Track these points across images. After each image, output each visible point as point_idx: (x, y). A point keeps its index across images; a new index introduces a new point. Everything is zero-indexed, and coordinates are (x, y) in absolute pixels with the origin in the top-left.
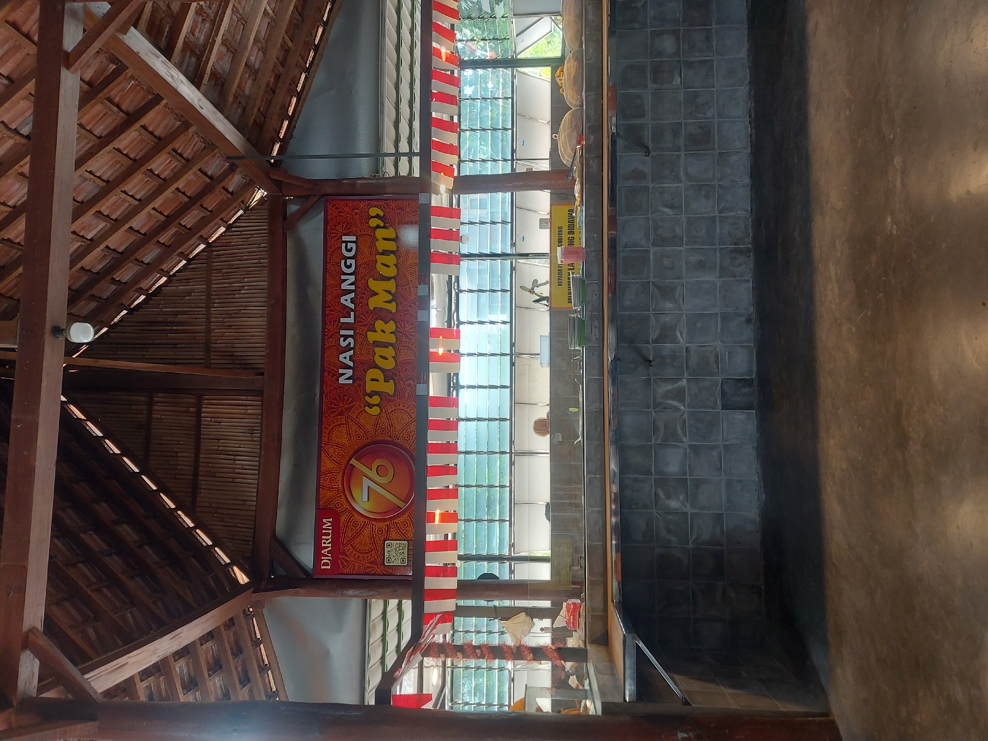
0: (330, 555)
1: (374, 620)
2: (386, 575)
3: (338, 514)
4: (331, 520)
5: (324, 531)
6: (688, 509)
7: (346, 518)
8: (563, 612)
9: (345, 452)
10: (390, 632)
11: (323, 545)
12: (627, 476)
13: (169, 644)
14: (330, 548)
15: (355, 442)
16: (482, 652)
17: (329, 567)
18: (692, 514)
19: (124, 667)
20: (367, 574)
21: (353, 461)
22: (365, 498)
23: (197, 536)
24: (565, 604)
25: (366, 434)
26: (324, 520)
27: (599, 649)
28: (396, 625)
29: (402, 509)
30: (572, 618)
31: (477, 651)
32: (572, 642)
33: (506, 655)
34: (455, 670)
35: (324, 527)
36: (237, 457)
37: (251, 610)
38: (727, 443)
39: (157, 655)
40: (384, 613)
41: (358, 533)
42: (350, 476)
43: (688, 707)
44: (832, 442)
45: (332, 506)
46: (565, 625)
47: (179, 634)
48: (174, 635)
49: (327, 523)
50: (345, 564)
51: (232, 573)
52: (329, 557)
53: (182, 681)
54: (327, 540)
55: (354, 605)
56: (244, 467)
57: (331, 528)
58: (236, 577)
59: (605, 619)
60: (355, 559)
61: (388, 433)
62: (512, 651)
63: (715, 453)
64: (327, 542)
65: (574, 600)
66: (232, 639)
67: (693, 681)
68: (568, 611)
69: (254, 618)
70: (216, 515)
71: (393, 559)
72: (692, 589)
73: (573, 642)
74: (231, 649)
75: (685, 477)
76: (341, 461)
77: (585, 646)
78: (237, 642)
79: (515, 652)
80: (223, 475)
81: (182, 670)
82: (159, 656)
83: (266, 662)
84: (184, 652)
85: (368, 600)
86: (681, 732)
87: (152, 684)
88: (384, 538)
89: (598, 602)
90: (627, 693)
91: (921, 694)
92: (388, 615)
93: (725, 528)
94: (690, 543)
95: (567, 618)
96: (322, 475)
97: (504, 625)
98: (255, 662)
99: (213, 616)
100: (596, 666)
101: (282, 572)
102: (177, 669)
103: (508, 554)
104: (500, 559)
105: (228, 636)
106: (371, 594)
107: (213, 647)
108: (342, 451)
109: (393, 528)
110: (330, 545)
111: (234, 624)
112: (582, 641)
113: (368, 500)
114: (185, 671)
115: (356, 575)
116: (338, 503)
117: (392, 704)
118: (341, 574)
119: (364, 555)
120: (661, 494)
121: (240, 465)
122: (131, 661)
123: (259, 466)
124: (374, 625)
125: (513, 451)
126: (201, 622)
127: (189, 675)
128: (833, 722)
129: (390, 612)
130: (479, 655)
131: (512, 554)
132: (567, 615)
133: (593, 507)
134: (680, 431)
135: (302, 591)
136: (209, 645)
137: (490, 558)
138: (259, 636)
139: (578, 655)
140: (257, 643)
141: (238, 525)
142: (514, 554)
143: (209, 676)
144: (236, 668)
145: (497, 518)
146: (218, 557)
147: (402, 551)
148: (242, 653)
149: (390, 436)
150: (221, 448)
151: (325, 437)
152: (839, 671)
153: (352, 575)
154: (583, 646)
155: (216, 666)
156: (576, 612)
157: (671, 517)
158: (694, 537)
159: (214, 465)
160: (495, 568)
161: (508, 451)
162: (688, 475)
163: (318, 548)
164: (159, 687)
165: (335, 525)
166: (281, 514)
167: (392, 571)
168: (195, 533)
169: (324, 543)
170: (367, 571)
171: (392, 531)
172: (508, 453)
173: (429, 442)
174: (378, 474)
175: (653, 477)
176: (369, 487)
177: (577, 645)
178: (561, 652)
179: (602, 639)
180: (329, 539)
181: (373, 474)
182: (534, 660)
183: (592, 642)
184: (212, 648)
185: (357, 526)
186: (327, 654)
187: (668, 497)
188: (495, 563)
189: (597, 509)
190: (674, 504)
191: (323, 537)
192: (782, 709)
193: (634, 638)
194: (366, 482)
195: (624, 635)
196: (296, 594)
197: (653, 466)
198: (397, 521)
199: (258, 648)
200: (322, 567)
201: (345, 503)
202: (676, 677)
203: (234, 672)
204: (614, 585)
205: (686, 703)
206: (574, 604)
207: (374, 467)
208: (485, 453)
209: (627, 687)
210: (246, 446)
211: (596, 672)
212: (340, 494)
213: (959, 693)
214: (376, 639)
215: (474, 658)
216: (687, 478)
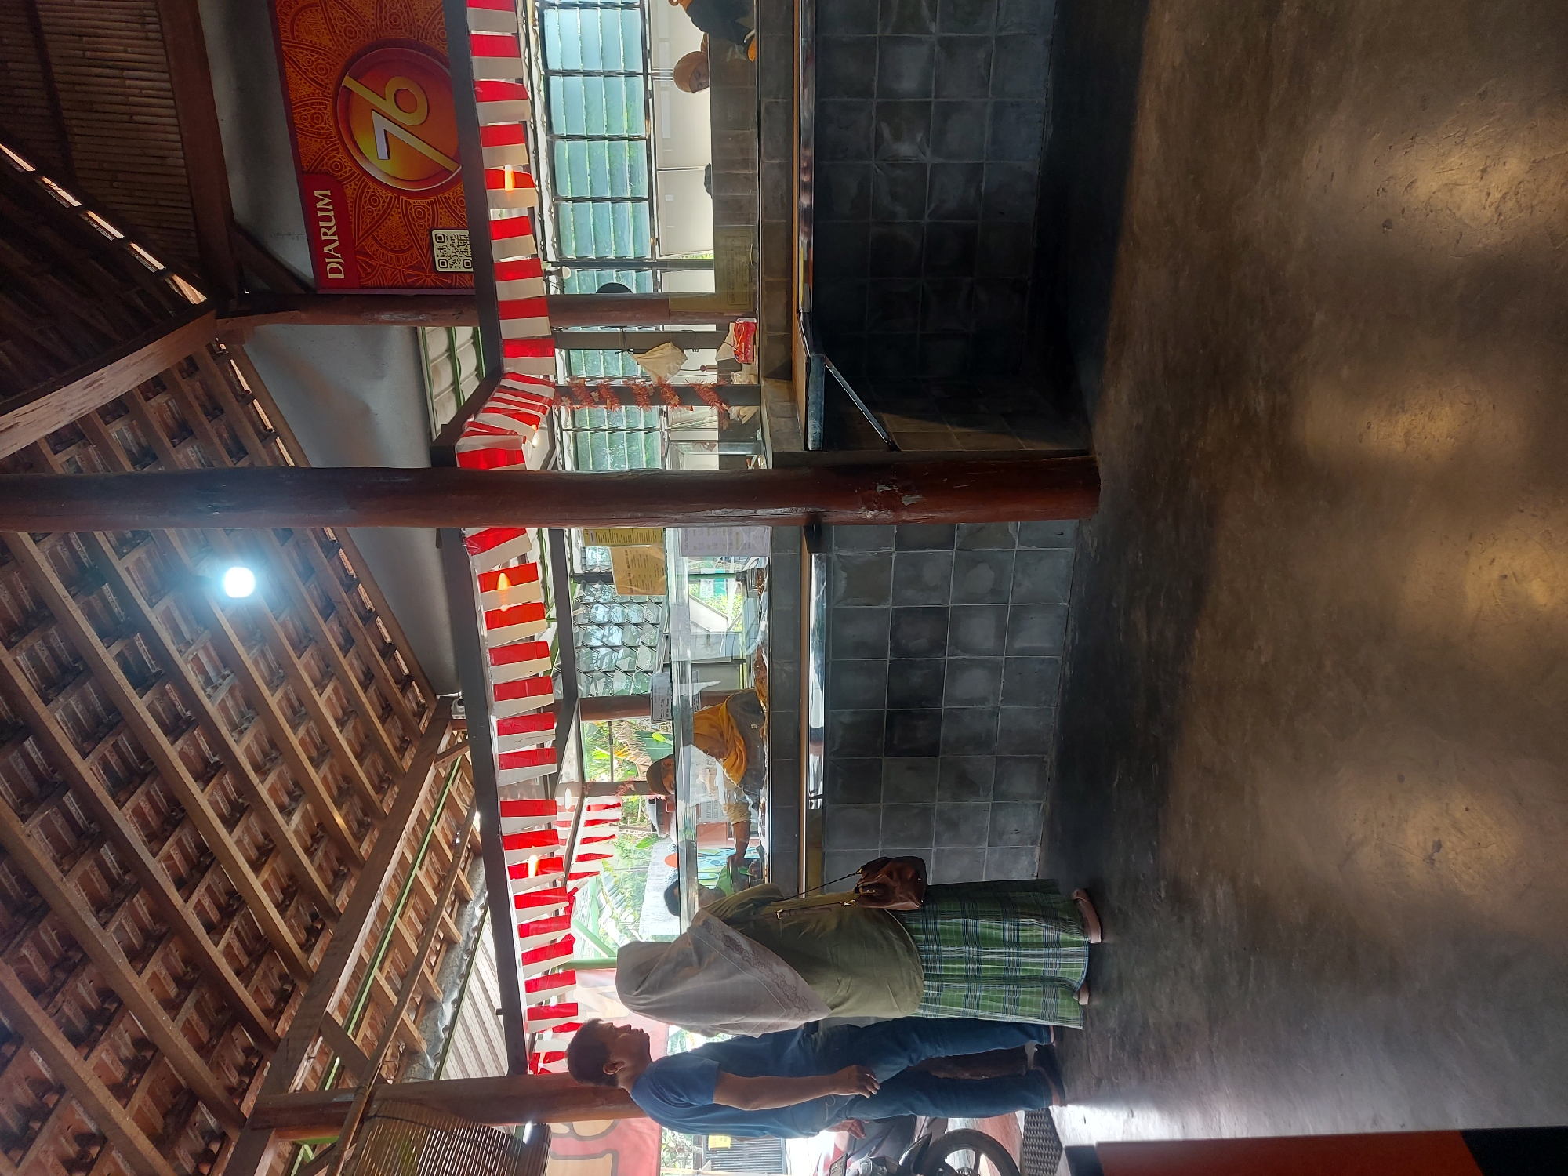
0: (339, 255)
1: (434, 360)
2: (442, 288)
3: (340, 182)
4: (328, 193)
5: (320, 213)
6: (929, 159)
7: (354, 189)
8: (731, 337)
9: (329, 63)
10: (466, 378)
11: (324, 238)
12: (832, 100)
13: (83, 396)
14: (337, 244)
15: (345, 41)
16: (600, 395)
17: (342, 276)
18: (934, 166)
19: (13, 430)
20: (410, 287)
21: (348, 82)
22: (383, 153)
23: (92, 222)
24: (732, 325)
25: (363, 26)
26: (317, 194)
27: (778, 384)
28: (474, 368)
29: (452, 173)
30: (743, 346)
31: (593, 394)
32: (738, 379)
33: (639, 399)
34: (579, 434)
35: (319, 205)
36: (125, 72)
37: (223, 347)
38: (1004, 33)
39: (69, 412)
40: (451, 350)
41: (382, 216)
42: (347, 108)
43: (895, 453)
44: (1167, 17)
45: (325, 167)
46: (734, 357)
47: (98, 380)
48: (87, 382)
49: (323, 197)
50: (369, 270)
51: (174, 288)
52: (339, 258)
53: (129, 452)
54: (329, 228)
55: (396, 336)
56: (143, 91)
57: (331, 207)
58: (182, 292)
59: (788, 341)
60: (385, 262)
61: (405, 25)
62: (648, 393)
63: (981, 55)
64: (330, 233)
65: (747, 319)
66: (200, 391)
67: (908, 420)
68: (737, 335)
69: (232, 361)
70: (115, 184)
71: (450, 262)
72: (923, 290)
73: (741, 378)
74: (202, 406)
75: (928, 100)
76: (326, 81)
77: (759, 382)
78: (211, 397)
79: (651, 394)
80: (108, 108)
81: (123, 438)
82: (72, 414)
83: (270, 427)
84: (118, 408)
85: (420, 329)
86: (881, 484)
87: (77, 457)
88: (429, 225)
89: (778, 317)
90: (810, 439)
91: (1212, 411)
92: (458, 353)
93: (983, 189)
94: (926, 217)
95: (737, 346)
96: (295, 108)
97: (639, 360)
98: (248, 425)
99: (151, 354)
100: (770, 407)
101: (261, 285)
102: (114, 435)
103: (650, 257)
104: (639, 264)
105: (190, 387)
106: (421, 318)
107: (170, 403)
108: (324, 60)
109: (442, 208)
110: (336, 238)
111: (198, 368)
112: (755, 375)
113: (389, 158)
114: (129, 437)
115: (391, 288)
116: (335, 161)
117: (458, 466)
118: (364, 287)
119: (400, 255)
120: (886, 132)
121: (136, 87)
122: (22, 420)
123: (172, 90)
124: (435, 367)
125: (649, 71)
126: (132, 362)
127: (139, 444)
128: (1093, 461)
129: (459, 348)
130: (597, 400)
131: (658, 257)
132: (736, 342)
133: (773, 158)
134: (925, 11)
135: (303, 315)
136: (160, 400)
137: (621, 264)
138: (247, 388)
139: (749, 394)
140: (246, 398)
141: (162, 203)
142: (660, 256)
143: (174, 446)
144: (220, 436)
145: (629, 196)
146: (141, 259)
147: (463, 248)
148: (222, 412)
149: (411, 31)
150: (88, 54)
151: (285, 32)
152: (1112, 392)
153: (383, 288)
154: (755, 383)
155: (183, 431)
156: (750, 336)
157: (899, 172)
158: (933, 206)
159: (85, 88)
160: (630, 279)
161: (641, 71)
162: (933, 95)
163: (316, 245)
164: (90, 461)
165: (338, 202)
166: (236, 182)
167: (452, 281)
168: (86, 219)
169: (326, 234)
170: (409, 281)
171: (441, 213)
172: (640, 74)
173: (473, 32)
174: (398, 107)
175: (875, 101)
176: (385, 131)
177: (748, 381)
178: (723, 394)
179: (784, 373)
180: (333, 227)
181: (389, 107)
182: (681, 404)
183: (767, 377)
184: (169, 406)
185: (378, 205)
186: (366, 411)
187: (897, 137)
188: (630, 271)
189: (778, 161)
190: (905, 149)
191: (321, 224)
192: (1025, 449)
193: (822, 360)
194: (380, 124)
195: (808, 357)
196: (292, 321)
197: (876, 79)
198: (447, 195)
199: (250, 406)
200: (331, 276)
201: (345, 159)
202: (885, 417)
203: (216, 440)
204: (802, 290)
205: (893, 447)
206: (747, 324)
207: (390, 91)
208: (600, 74)
209: (810, 431)
210: (137, 50)
211: (770, 415)
212: (335, 145)
213: (1260, 403)
214: (443, 388)
215: (589, 404)
216: (930, 102)
